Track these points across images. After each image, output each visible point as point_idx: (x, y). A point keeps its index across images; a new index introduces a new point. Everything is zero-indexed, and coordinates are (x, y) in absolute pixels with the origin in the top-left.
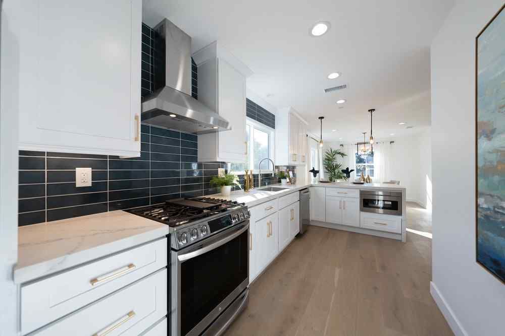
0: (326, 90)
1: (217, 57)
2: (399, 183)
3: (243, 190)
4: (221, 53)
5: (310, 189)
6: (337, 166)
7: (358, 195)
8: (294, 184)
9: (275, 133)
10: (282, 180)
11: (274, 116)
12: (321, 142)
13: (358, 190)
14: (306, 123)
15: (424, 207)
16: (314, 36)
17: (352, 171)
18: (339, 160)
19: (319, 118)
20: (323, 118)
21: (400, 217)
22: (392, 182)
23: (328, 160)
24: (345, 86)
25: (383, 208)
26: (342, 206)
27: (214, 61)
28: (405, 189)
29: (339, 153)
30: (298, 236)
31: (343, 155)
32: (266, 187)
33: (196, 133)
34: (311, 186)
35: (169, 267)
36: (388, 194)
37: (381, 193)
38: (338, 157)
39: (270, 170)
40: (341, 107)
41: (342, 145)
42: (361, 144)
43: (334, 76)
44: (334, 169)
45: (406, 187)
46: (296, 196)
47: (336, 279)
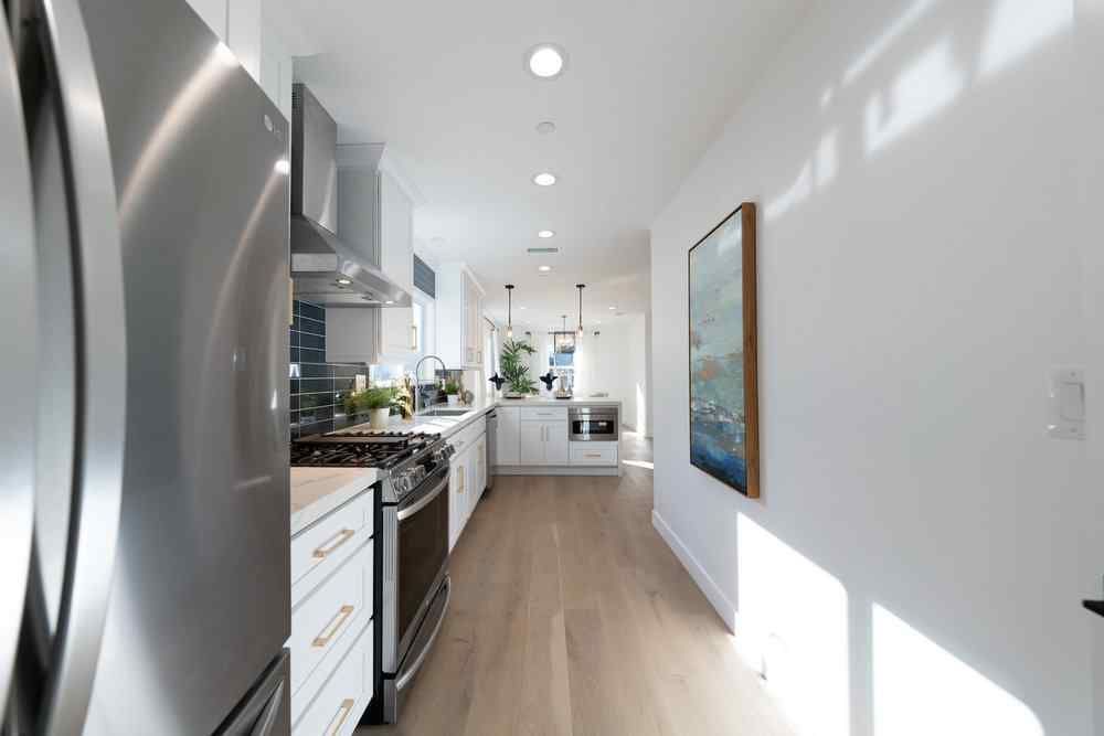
0: (529, 250)
1: (379, 168)
2: (607, 395)
3: (400, 416)
4: (385, 165)
5: (498, 411)
6: (522, 371)
7: (566, 417)
8: (470, 403)
9: (435, 307)
10: (450, 397)
11: (433, 274)
12: (510, 328)
13: (566, 409)
14: (482, 290)
15: (634, 430)
16: (536, 184)
17: (555, 378)
18: (524, 359)
19: (507, 287)
20: (513, 287)
21: (616, 443)
22: (601, 395)
23: (508, 359)
24: (556, 250)
25: (591, 432)
26: (545, 435)
27: (375, 177)
28: (620, 404)
29: (525, 347)
30: (486, 494)
31: (530, 350)
32: (428, 410)
33: (323, 305)
34: (498, 406)
35: (377, 536)
36: (597, 411)
37: (586, 410)
38: (522, 353)
39: (430, 377)
40: (544, 274)
41: (528, 333)
42: (559, 333)
43: (546, 234)
44: (518, 375)
45: (623, 400)
46: (480, 425)
47: (556, 537)
